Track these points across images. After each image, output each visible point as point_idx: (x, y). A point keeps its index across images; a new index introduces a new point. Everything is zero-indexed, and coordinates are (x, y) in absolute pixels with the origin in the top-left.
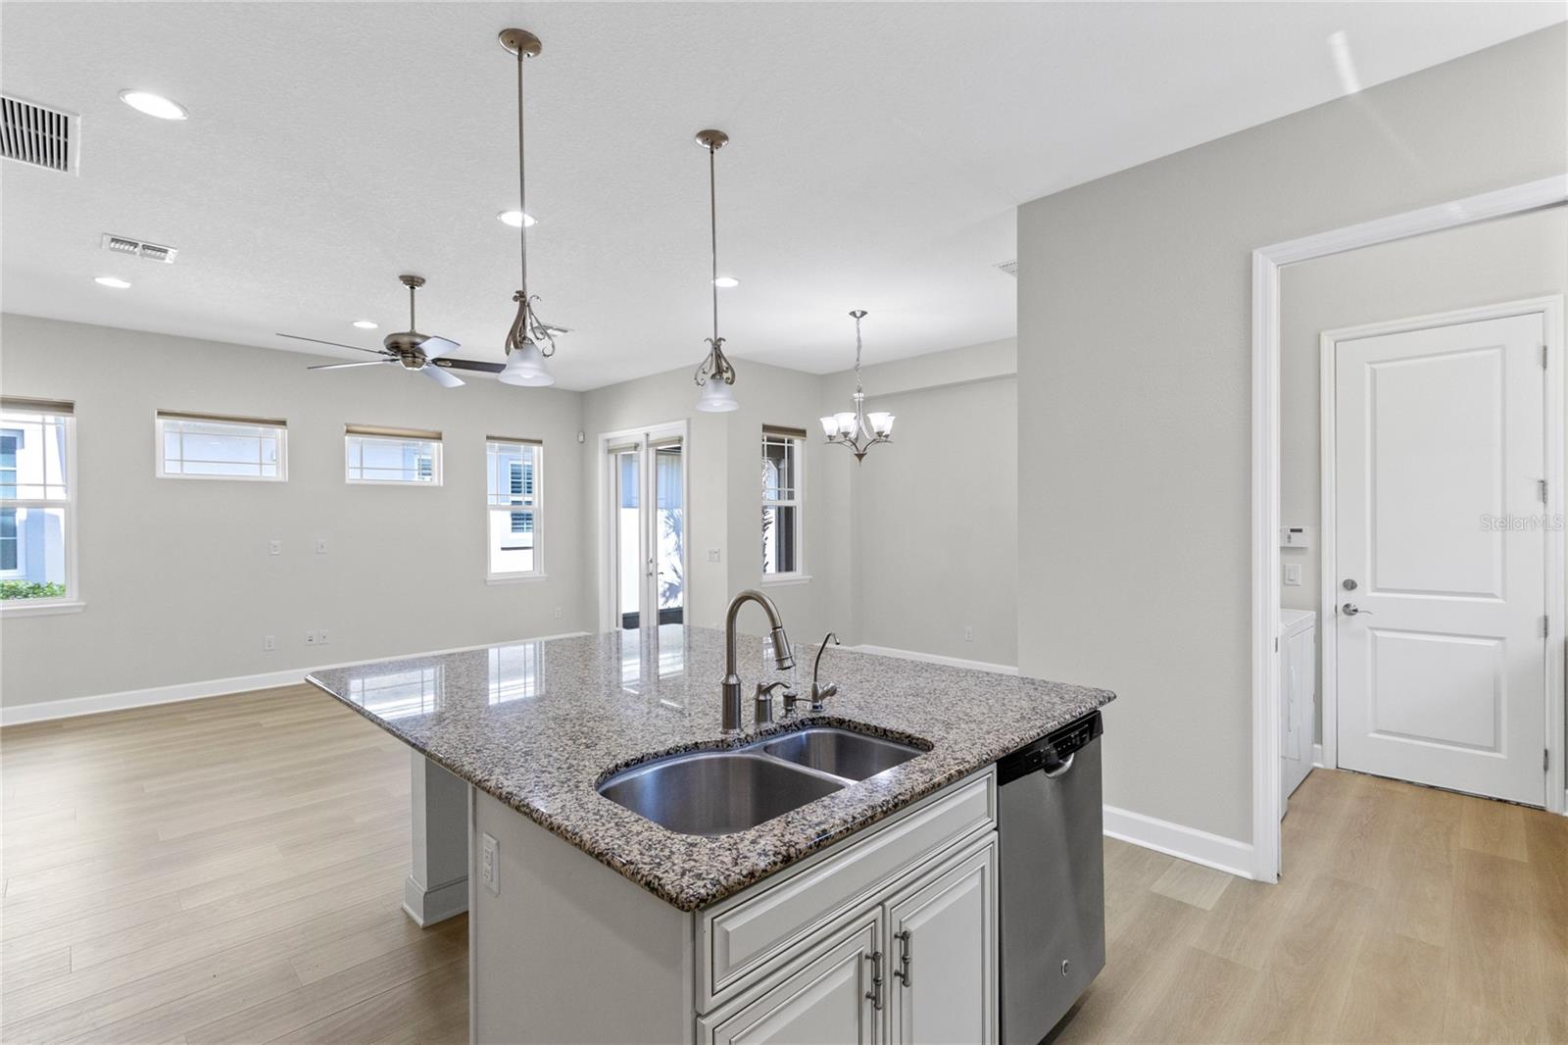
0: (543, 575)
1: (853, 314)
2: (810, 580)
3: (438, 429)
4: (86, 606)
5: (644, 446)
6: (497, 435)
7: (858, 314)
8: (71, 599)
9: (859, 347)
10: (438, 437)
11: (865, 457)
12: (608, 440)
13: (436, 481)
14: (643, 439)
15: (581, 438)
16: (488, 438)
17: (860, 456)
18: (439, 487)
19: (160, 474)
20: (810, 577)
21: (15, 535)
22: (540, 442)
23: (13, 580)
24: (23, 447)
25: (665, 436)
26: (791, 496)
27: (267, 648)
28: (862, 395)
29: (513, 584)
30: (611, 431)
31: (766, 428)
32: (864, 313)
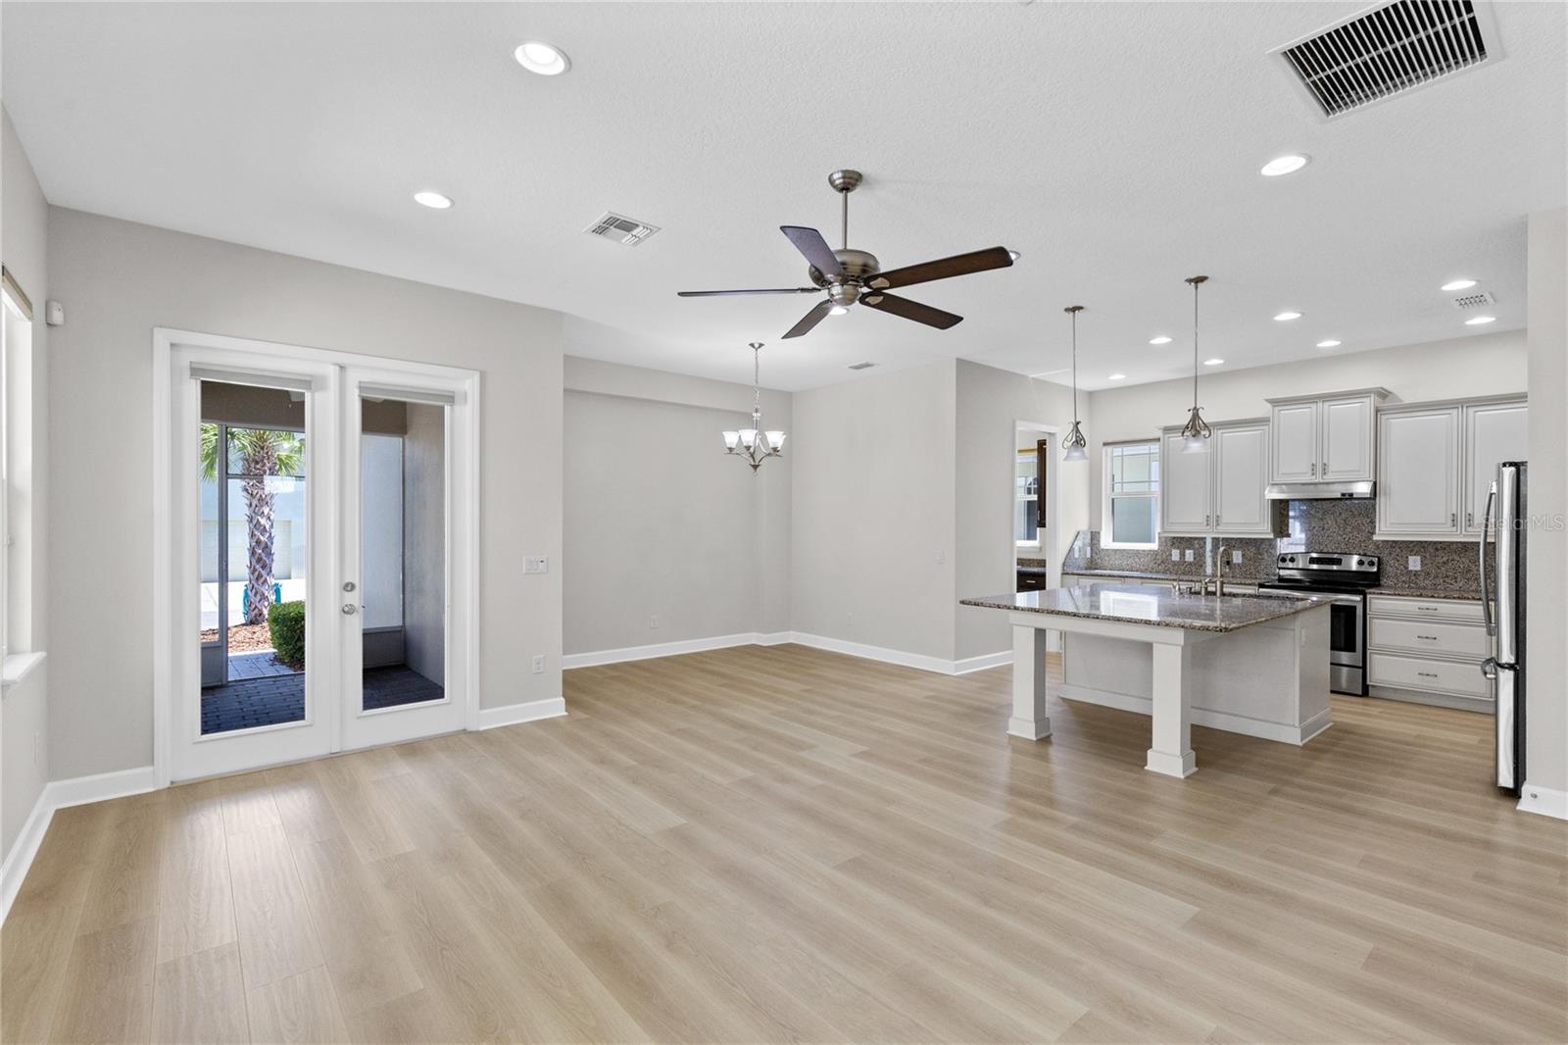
1: (752, 345)
5: (333, 384)
7: (756, 346)
9: (757, 372)
11: (759, 468)
14: (331, 371)
17: (755, 467)
28: (759, 414)
32: (761, 345)
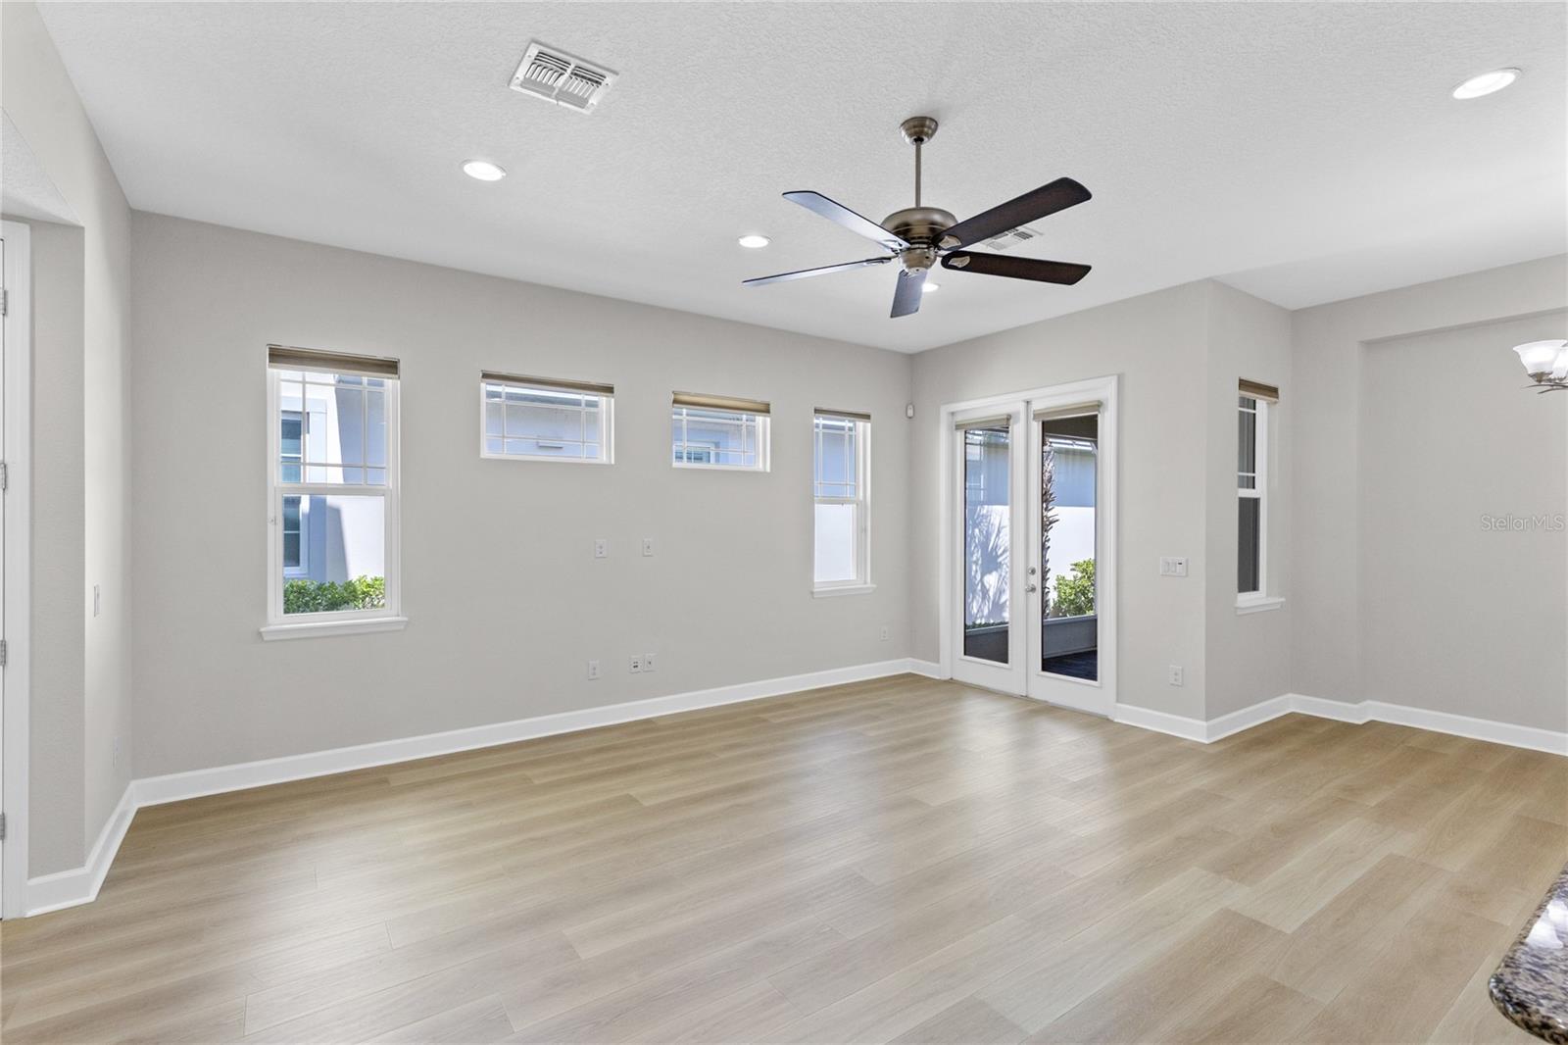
0: (869, 585)
2: (1282, 602)
3: (766, 399)
4: (407, 623)
5: (1022, 416)
6: (825, 407)
8: (387, 613)
10: (765, 410)
12: (953, 414)
13: (761, 466)
14: (1022, 407)
15: (910, 413)
16: (817, 411)
18: (765, 472)
19: (482, 456)
20: (1283, 599)
21: (298, 529)
22: (867, 417)
23: (299, 579)
24: (308, 432)
25: (1070, 402)
26: (1251, 483)
27: (592, 677)
29: (841, 597)
30: (958, 401)
31: (1244, 384)
